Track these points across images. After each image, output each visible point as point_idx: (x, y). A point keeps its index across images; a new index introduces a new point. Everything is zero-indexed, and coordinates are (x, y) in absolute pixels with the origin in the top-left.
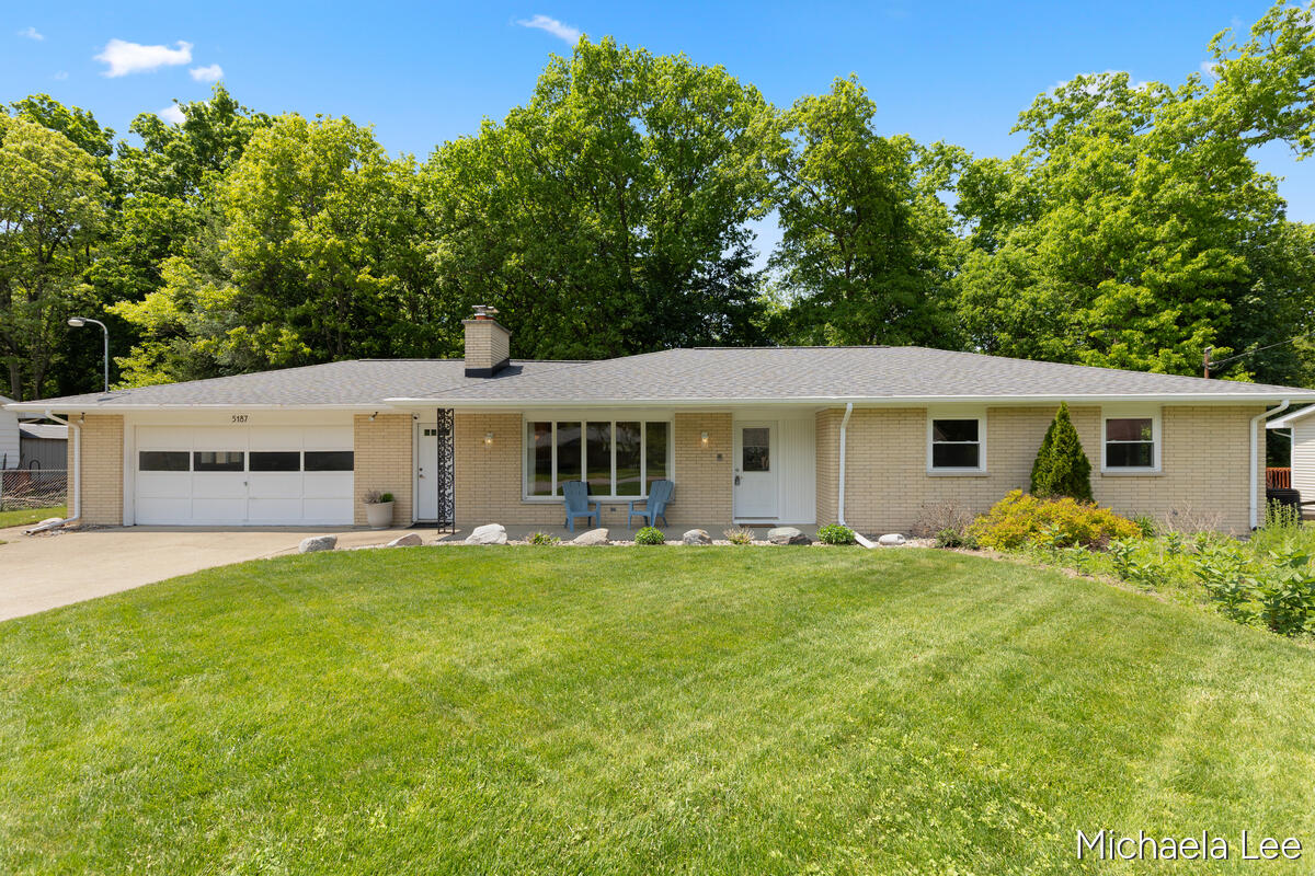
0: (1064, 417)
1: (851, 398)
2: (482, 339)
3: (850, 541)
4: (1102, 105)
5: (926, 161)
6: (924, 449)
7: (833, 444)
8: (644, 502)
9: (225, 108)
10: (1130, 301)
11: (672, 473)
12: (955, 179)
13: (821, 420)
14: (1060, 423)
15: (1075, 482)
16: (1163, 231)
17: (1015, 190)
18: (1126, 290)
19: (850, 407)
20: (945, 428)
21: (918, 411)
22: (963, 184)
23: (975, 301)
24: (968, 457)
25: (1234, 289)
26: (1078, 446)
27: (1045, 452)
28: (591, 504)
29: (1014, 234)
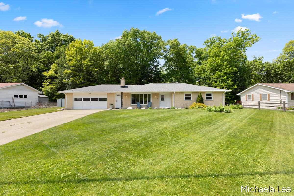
0: (200, 93)
1: (175, 91)
2: (123, 82)
3: (175, 108)
4: (217, 42)
5: (189, 48)
6: (184, 98)
7: (173, 97)
8: (148, 105)
9: (58, 33)
10: (220, 75)
11: (151, 101)
12: (194, 52)
13: (171, 94)
14: (200, 94)
15: (201, 101)
16: (225, 64)
17: (204, 54)
18: (220, 73)
19: (175, 92)
20: (186, 95)
21: (183, 93)
22: (195, 53)
23: (197, 74)
24: (190, 98)
25: (235, 73)
26: (202, 97)
27: (198, 97)
28: (141, 105)
29: (204, 62)
